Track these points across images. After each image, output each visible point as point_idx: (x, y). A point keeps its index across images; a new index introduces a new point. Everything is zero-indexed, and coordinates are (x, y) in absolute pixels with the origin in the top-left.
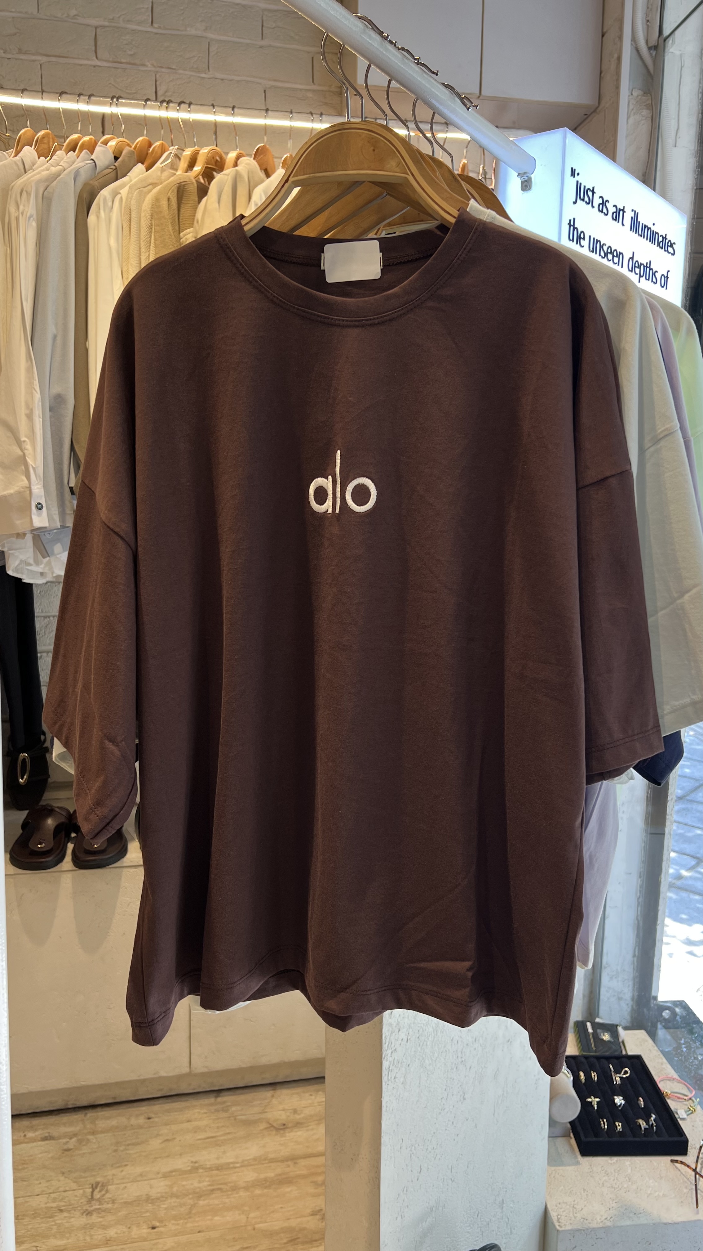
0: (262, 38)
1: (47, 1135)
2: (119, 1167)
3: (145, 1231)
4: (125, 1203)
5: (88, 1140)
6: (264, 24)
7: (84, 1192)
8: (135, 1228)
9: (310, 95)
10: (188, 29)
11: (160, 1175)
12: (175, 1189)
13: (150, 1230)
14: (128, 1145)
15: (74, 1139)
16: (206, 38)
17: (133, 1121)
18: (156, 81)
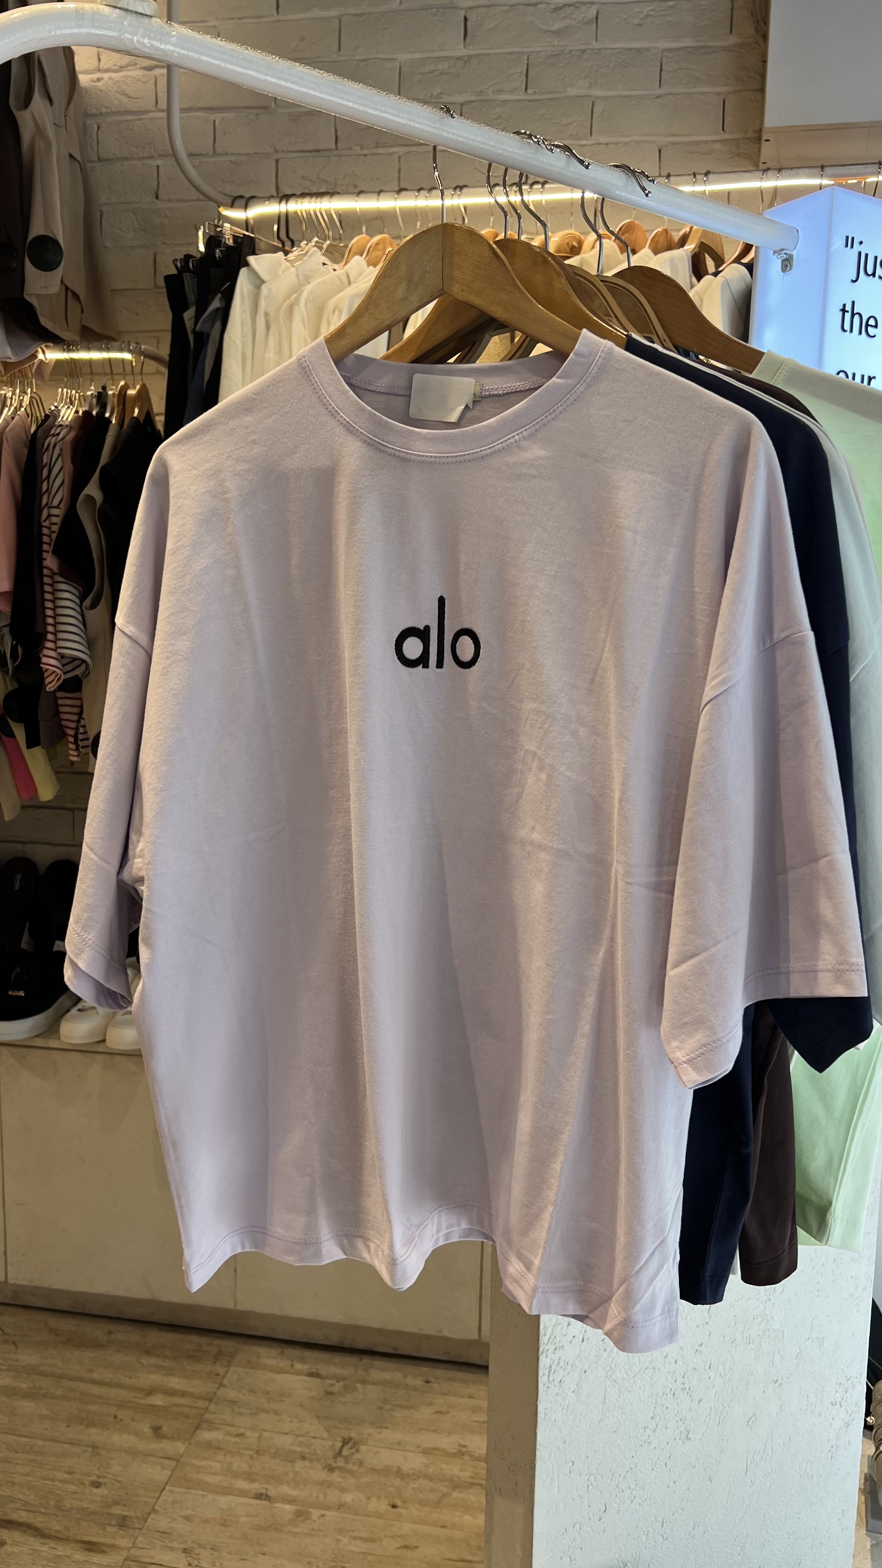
0: (660, 86)
1: (315, 1370)
2: (378, 1427)
3: (383, 1506)
4: (373, 1469)
5: (355, 1389)
6: (664, 68)
7: (333, 1445)
8: (374, 1500)
9: (718, 146)
10: (569, 89)
11: (420, 1450)
12: (431, 1470)
13: (389, 1508)
14: (396, 1406)
15: (342, 1383)
16: (590, 96)
17: (410, 1381)
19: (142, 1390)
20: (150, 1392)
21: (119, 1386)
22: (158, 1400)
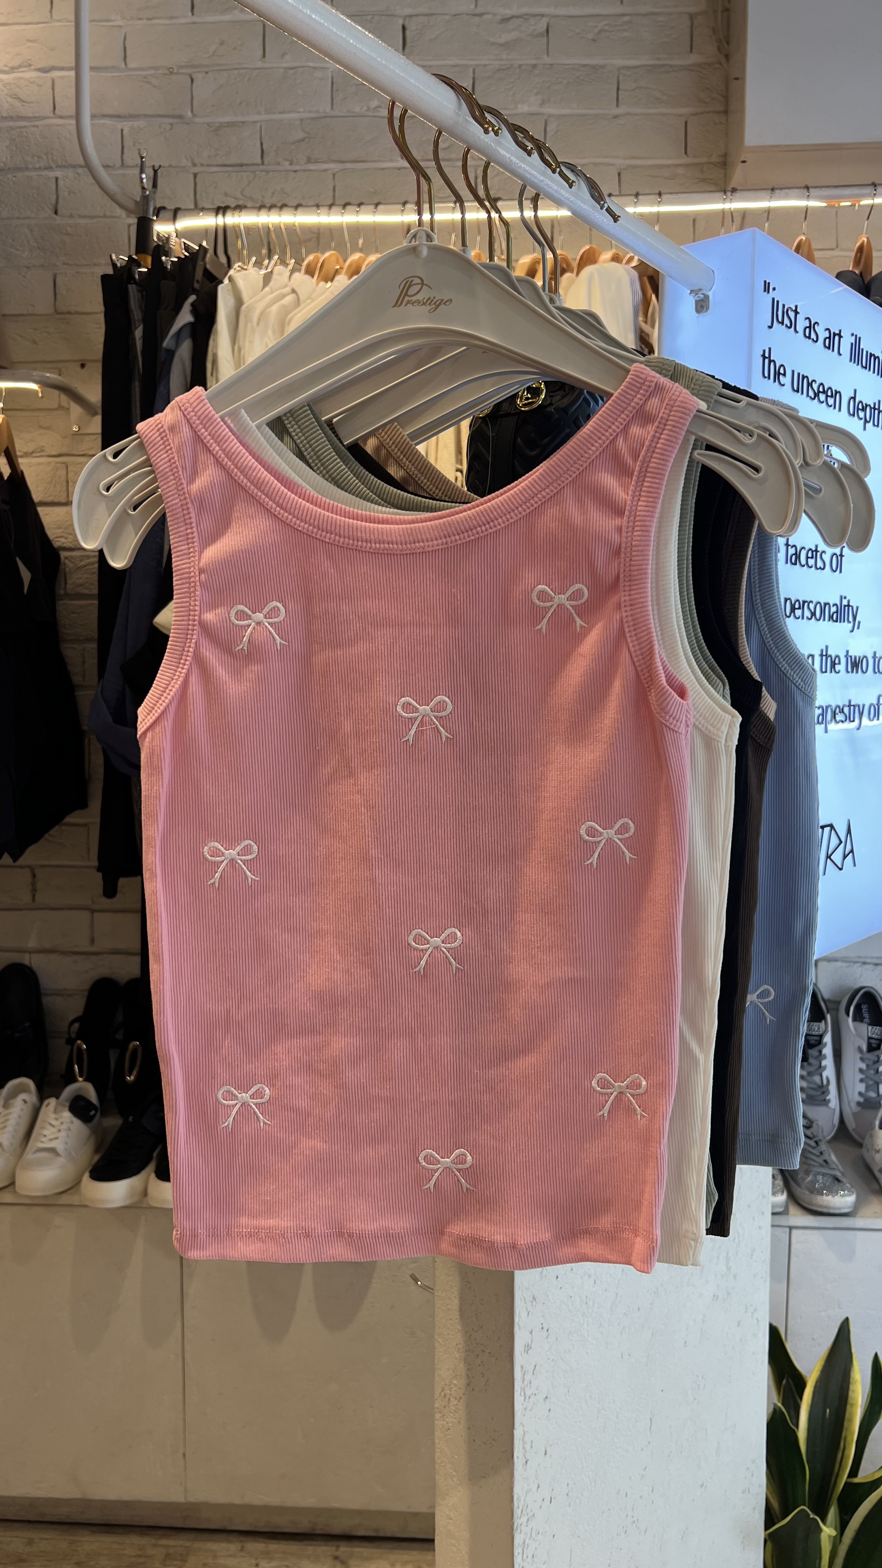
0: (617, 105)
6: (621, 87)
9: (681, 171)
10: (520, 106)
16: (542, 114)
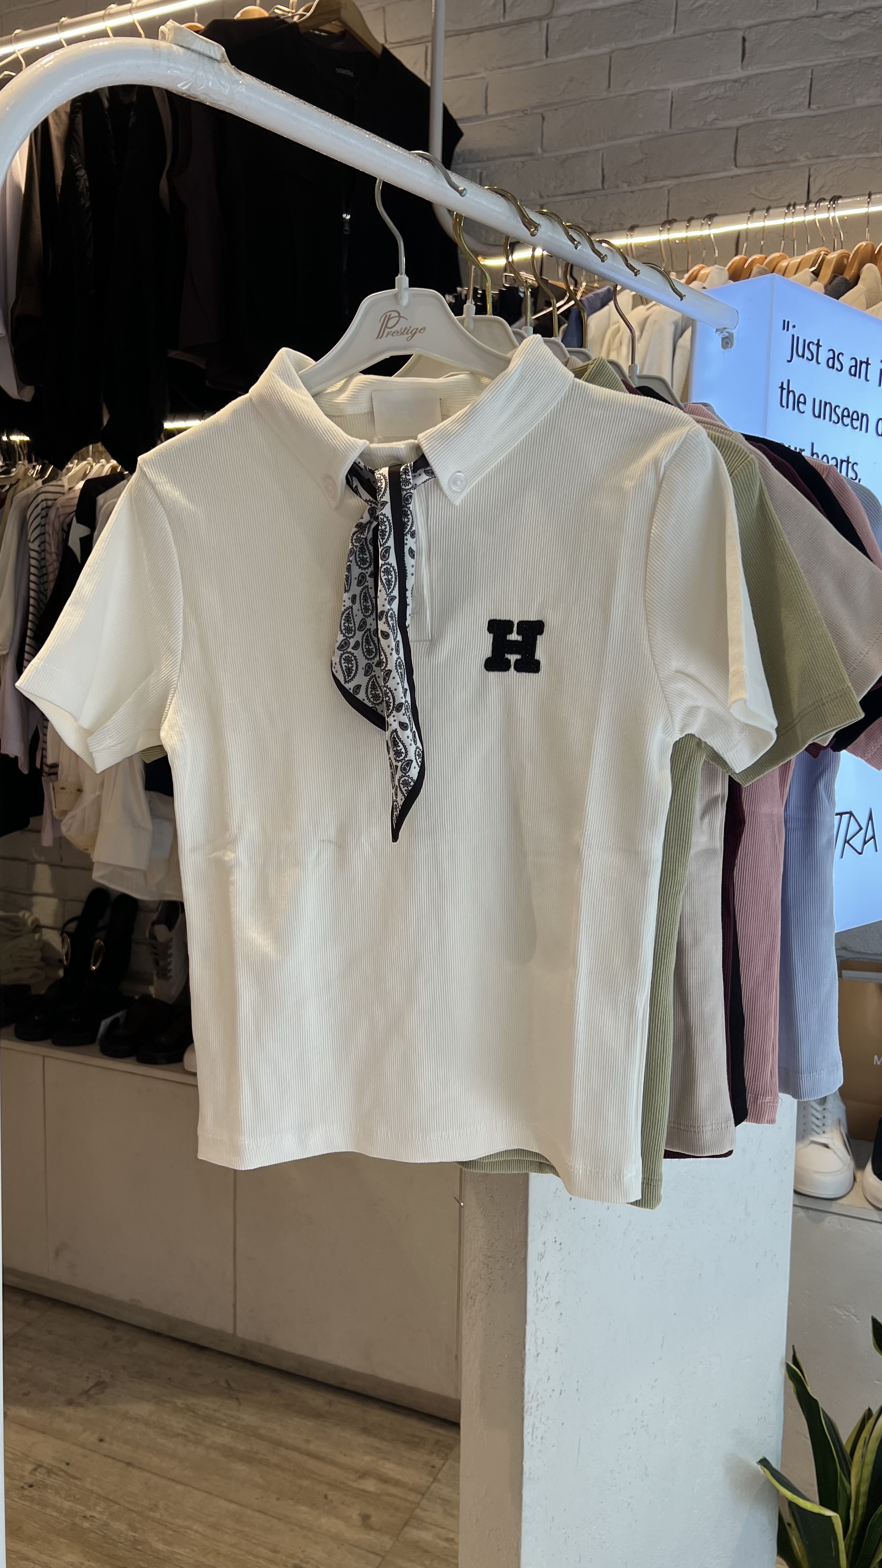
18: (809, 177)
19: (356, 1472)
20: (364, 1474)
21: (333, 1463)
22: (370, 1485)
